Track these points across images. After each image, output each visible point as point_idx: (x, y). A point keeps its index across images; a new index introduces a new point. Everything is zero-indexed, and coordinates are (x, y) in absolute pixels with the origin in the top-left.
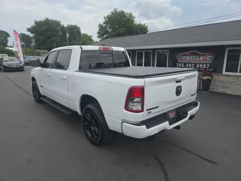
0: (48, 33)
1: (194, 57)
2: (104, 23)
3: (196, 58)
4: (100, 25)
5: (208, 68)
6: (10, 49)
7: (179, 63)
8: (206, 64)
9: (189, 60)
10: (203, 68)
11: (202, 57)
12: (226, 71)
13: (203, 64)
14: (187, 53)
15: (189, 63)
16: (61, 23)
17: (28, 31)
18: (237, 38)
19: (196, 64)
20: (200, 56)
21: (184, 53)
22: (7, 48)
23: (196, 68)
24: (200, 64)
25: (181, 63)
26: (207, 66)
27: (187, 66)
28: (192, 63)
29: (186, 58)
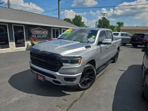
3: (41, 32)
7: (33, 35)
9: (38, 33)
12: (53, 38)
14: (37, 29)
15: (39, 35)
20: (43, 31)
21: (35, 29)
23: (42, 37)
24: (43, 35)
25: (34, 35)
26: (46, 36)
28: (40, 35)
29: (37, 31)
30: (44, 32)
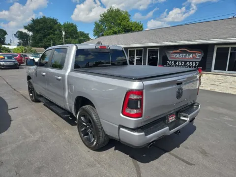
0: (46, 31)
1: (184, 55)
2: (100, 21)
3: (185, 56)
4: (96, 23)
5: (198, 66)
6: (6, 46)
7: (169, 61)
8: (195, 62)
9: (179, 58)
10: (192, 66)
11: (191, 55)
12: (214, 69)
13: (193, 62)
14: (177, 51)
15: (179, 61)
16: (58, 21)
17: (26, 29)
18: (225, 36)
19: (185, 62)
20: (190, 53)
21: (174, 51)
22: (3, 46)
23: (186, 66)
24: (189, 62)
25: (172, 61)
26: (196, 64)
27: (177, 64)
28: (182, 61)
29: (176, 56)
30: (191, 56)
